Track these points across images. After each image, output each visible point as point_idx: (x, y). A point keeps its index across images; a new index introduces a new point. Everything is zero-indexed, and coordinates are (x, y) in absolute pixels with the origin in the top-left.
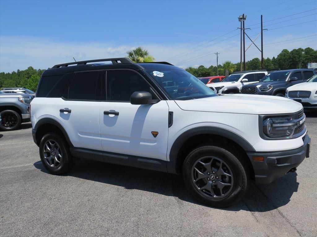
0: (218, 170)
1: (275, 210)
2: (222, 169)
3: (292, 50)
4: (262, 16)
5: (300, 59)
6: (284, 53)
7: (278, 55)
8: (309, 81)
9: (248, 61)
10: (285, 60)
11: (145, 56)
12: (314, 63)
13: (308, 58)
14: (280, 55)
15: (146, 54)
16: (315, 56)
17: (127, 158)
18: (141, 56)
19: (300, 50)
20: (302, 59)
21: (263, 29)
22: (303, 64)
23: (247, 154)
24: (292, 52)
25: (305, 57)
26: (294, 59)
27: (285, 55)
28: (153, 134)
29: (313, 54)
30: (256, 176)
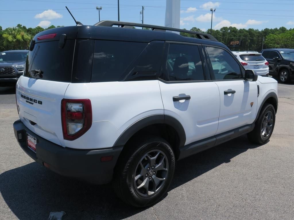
28: (251, 105)
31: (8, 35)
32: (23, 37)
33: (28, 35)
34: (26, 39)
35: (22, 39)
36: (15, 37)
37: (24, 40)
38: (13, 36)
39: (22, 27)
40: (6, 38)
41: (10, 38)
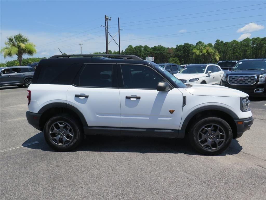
0: (215, 132)
1: (240, 152)
2: (219, 131)
3: (135, 46)
4: (119, 18)
5: (141, 53)
6: (130, 48)
7: (125, 49)
8: (180, 72)
9: (103, 53)
10: (130, 53)
11: (26, 42)
12: (150, 57)
13: (146, 53)
14: (127, 49)
15: (27, 41)
16: (150, 52)
17: (145, 130)
18: (22, 42)
19: (141, 47)
20: (142, 54)
21: (120, 29)
22: (143, 57)
23: (235, 120)
24: (135, 48)
25: (144, 52)
26: (137, 53)
27: (130, 50)
28: (170, 112)
29: (149, 51)
30: (238, 133)
31: (197, 50)
32: (207, 51)
33: (212, 49)
34: (210, 53)
35: (207, 53)
36: (201, 52)
37: (208, 53)
38: (200, 50)
39: (220, 41)
40: (195, 52)
41: (198, 53)
